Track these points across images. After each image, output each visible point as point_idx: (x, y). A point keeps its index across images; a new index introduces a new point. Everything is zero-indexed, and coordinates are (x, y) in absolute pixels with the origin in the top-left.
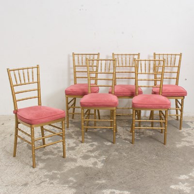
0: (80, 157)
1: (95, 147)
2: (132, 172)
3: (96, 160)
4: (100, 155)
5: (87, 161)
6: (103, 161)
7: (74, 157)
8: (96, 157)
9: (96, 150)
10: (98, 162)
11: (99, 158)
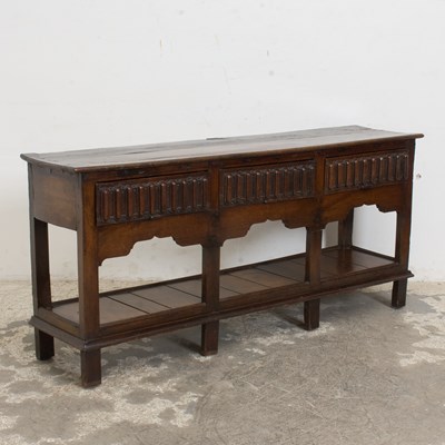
0: (124, 397)
1: (164, 367)
2: (278, 438)
3: (169, 404)
4: (181, 390)
5: (144, 406)
6: (190, 408)
8: (168, 395)
9: (169, 377)
10: (175, 409)
11: (178, 399)
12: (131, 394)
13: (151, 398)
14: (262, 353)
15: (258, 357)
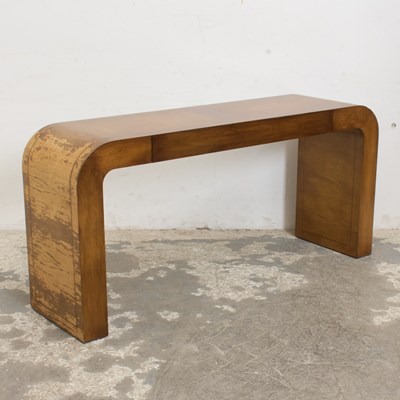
0: (81, 364)
1: (128, 327)
3: (128, 372)
4: (143, 355)
5: (101, 375)
6: (150, 378)
7: (62, 362)
8: (129, 362)
9: (133, 339)
10: (134, 379)
11: (138, 367)
12: (90, 360)
13: (110, 365)
14: (232, 310)
15: (228, 315)
